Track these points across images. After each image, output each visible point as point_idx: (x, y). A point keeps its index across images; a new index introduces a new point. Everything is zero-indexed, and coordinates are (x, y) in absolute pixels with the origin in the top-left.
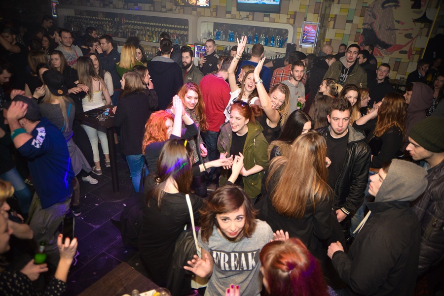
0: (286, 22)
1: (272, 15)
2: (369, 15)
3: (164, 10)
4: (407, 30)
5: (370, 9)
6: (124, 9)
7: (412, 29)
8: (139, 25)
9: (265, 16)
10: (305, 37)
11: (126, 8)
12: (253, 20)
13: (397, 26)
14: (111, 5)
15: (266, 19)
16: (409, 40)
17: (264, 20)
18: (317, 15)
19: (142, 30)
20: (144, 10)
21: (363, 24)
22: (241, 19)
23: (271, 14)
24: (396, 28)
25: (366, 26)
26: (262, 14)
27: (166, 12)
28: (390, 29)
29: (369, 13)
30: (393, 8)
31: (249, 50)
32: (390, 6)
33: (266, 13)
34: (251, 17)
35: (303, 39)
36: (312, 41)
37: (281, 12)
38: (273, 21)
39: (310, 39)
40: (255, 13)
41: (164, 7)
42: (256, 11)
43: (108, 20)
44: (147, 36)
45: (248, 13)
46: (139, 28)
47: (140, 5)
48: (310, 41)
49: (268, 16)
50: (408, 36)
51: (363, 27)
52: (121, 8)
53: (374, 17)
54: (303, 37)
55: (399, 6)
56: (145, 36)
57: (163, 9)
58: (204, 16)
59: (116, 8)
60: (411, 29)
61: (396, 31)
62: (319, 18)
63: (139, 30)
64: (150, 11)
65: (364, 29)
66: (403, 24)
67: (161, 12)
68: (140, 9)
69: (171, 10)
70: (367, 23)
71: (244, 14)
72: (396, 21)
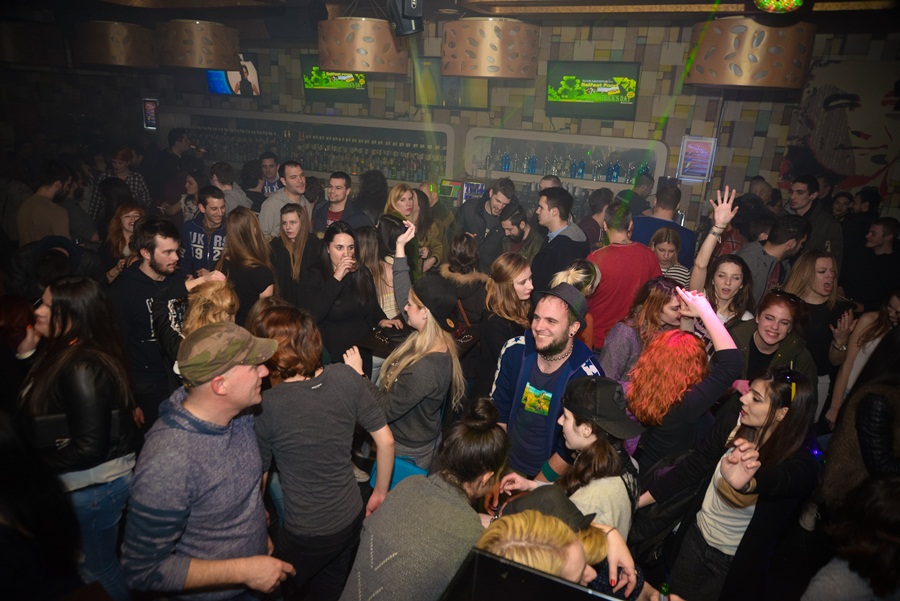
0: (646, 136)
1: (619, 124)
2: (800, 122)
3: (390, 114)
4: (876, 148)
5: (801, 112)
6: (305, 114)
7: (886, 146)
8: (337, 144)
9: (603, 125)
10: (689, 164)
11: (308, 111)
12: (578, 132)
13: (855, 141)
14: (276, 107)
15: (607, 131)
16: (882, 167)
17: (602, 133)
18: (712, 124)
19: (343, 154)
20: (348, 116)
21: (789, 139)
22: (556, 132)
23: (616, 122)
24: (854, 145)
25: (794, 142)
26: (599, 122)
27: (395, 118)
28: (841, 147)
29: (800, 118)
30: (847, 109)
31: (577, 190)
32: (840, 106)
33: (604, 121)
34: (574, 128)
35: (684, 169)
36: (702, 172)
37: (637, 118)
38: (621, 135)
39: (698, 168)
40: (583, 120)
41: (392, 109)
42: (586, 117)
43: (269, 136)
44: (355, 166)
45: (568, 120)
46: (334, 149)
47: (338, 105)
48: (698, 171)
49: (611, 126)
50: (877, 159)
51: (789, 143)
52: (299, 113)
53: (811, 124)
54: (685, 165)
55: (858, 105)
56: (350, 165)
57: (387, 113)
58: (476, 126)
59: (287, 112)
60: (883, 146)
61: (855, 151)
62: (716, 129)
63: (336, 153)
64: (360, 116)
65: (791, 148)
66: (867, 137)
67: (384, 118)
68: (339, 114)
69: (406, 115)
70: (797, 137)
71: (560, 122)
72: (853, 133)
